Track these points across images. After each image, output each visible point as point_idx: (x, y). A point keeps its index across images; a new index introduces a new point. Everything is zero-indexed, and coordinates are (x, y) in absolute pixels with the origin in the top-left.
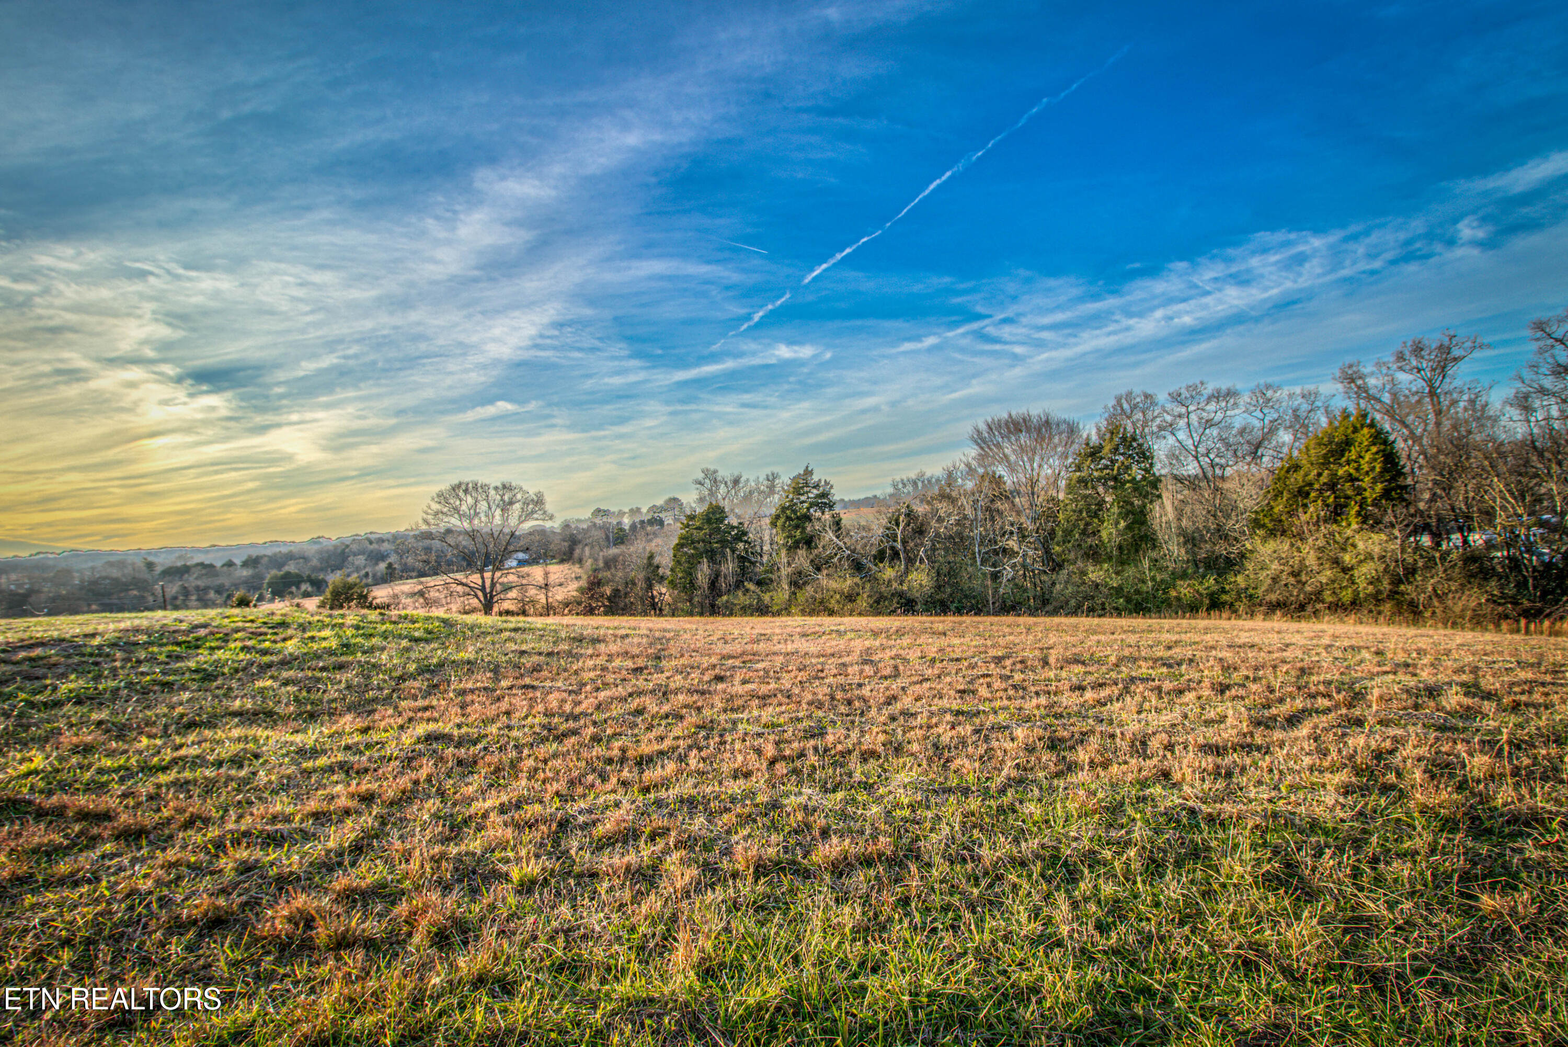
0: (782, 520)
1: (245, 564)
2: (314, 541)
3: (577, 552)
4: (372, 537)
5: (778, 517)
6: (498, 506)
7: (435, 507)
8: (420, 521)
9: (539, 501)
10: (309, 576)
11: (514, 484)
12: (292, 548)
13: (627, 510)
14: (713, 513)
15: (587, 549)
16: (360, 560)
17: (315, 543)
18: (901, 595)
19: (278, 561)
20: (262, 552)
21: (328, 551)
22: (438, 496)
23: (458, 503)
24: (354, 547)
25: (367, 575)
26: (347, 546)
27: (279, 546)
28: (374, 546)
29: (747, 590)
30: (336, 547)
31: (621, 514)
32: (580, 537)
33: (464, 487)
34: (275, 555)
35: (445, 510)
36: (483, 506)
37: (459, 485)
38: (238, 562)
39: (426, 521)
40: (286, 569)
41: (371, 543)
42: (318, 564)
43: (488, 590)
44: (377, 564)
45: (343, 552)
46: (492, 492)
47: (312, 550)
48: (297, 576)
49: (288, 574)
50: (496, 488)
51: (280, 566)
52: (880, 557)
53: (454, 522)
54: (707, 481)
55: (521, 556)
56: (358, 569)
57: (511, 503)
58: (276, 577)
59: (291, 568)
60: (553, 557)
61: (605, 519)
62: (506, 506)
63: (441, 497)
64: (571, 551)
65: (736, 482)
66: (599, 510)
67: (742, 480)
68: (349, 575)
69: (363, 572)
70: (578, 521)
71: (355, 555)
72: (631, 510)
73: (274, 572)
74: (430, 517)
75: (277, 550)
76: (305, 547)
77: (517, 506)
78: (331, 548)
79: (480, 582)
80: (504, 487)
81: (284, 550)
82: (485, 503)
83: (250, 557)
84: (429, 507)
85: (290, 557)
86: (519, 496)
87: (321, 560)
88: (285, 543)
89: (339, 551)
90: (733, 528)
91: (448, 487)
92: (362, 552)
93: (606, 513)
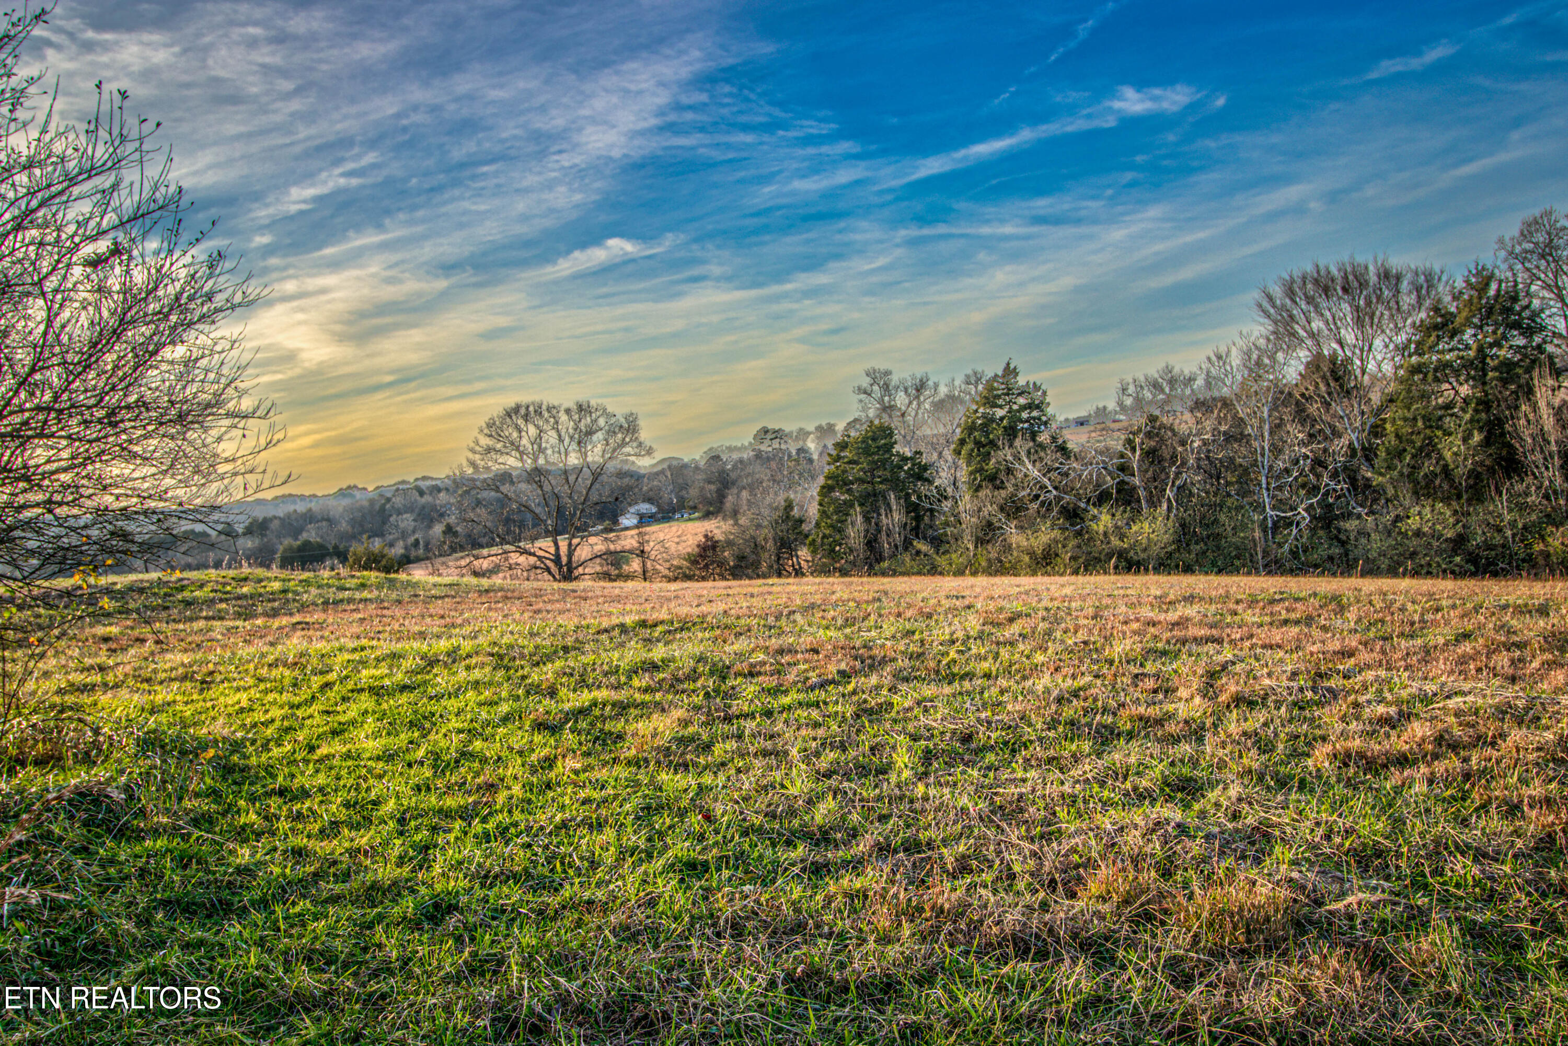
0: (969, 446)
1: (249, 531)
2: (343, 493)
3: (730, 500)
4: (424, 485)
5: (962, 442)
6: (572, 438)
7: (485, 441)
8: (465, 463)
9: (630, 427)
10: (336, 547)
11: (593, 403)
12: (313, 505)
13: (811, 427)
14: (874, 439)
15: (745, 494)
16: (407, 521)
17: (344, 496)
18: (1121, 554)
19: (293, 525)
20: (270, 512)
21: (361, 509)
22: (489, 426)
23: (515, 435)
24: (398, 501)
25: (416, 543)
26: (388, 500)
27: (294, 502)
28: (427, 499)
29: (918, 553)
30: (372, 502)
31: (803, 434)
32: (733, 475)
33: (523, 411)
34: (289, 516)
35: (499, 446)
36: (551, 438)
37: (517, 409)
38: (240, 529)
39: (473, 464)
40: (304, 536)
41: (421, 493)
42: (349, 529)
43: (564, 560)
44: (430, 527)
45: (383, 507)
46: (563, 417)
47: (338, 507)
48: (321, 546)
49: (307, 545)
50: (568, 411)
51: (296, 533)
52: (1102, 498)
53: (512, 462)
54: (876, 388)
55: (645, 508)
56: (404, 535)
57: (590, 433)
58: (290, 549)
59: (311, 535)
60: (694, 508)
61: (776, 444)
62: (583, 437)
63: (493, 428)
64: (721, 497)
65: (920, 387)
66: (766, 431)
67: (930, 383)
68: (391, 545)
69: (411, 540)
70: (730, 449)
71: (399, 513)
72: (819, 428)
73: (287, 542)
74: (477, 457)
75: (291, 508)
76: (332, 503)
77: (600, 435)
78: (366, 504)
79: (552, 550)
80: (580, 408)
81: (301, 507)
82: (553, 433)
83: (255, 520)
84: (477, 443)
85: (309, 518)
86: (602, 422)
87: (353, 522)
88: (302, 498)
89: (377, 507)
90: (905, 459)
91: (502, 412)
92: (409, 509)
93: (778, 434)
